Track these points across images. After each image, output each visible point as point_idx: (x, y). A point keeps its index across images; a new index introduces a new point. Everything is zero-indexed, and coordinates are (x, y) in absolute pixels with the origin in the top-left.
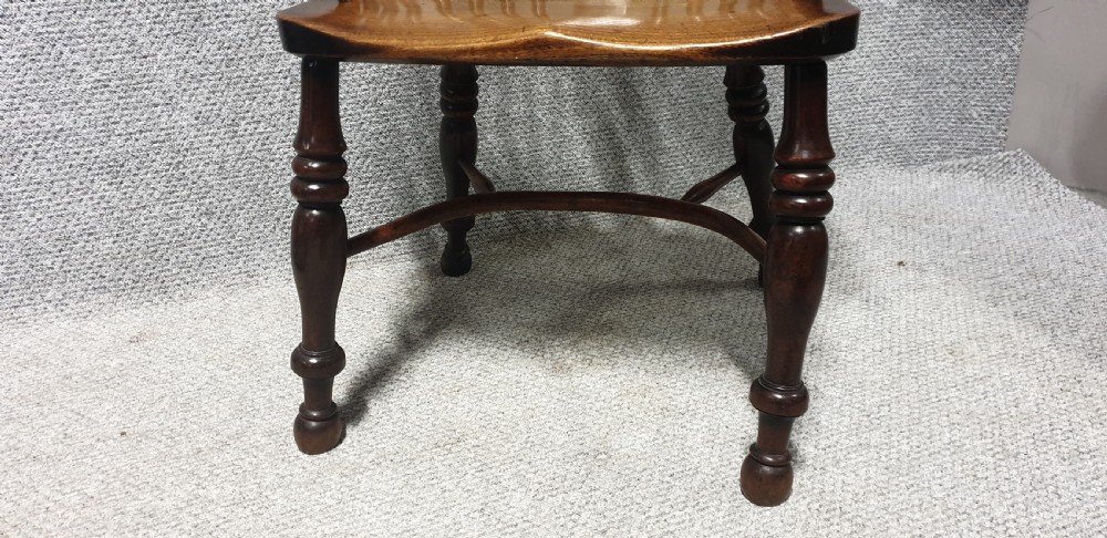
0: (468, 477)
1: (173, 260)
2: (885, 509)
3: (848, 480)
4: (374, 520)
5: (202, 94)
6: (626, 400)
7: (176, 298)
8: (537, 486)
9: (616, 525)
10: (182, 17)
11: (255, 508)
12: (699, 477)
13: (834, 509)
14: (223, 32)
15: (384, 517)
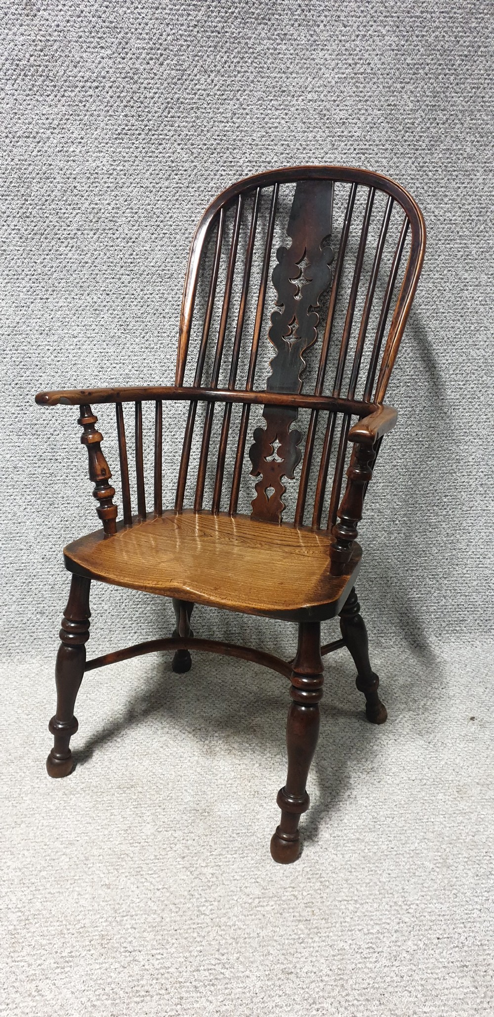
0: (128, 810)
1: (17, 638)
2: (347, 880)
3: (336, 859)
4: (70, 823)
5: (48, 545)
6: (238, 782)
7: (15, 660)
8: (161, 823)
9: (192, 855)
10: (44, 503)
11: (14, 802)
12: (252, 838)
13: (317, 874)
14: (65, 512)
15: (76, 823)
